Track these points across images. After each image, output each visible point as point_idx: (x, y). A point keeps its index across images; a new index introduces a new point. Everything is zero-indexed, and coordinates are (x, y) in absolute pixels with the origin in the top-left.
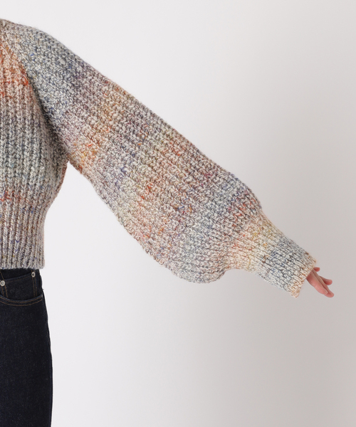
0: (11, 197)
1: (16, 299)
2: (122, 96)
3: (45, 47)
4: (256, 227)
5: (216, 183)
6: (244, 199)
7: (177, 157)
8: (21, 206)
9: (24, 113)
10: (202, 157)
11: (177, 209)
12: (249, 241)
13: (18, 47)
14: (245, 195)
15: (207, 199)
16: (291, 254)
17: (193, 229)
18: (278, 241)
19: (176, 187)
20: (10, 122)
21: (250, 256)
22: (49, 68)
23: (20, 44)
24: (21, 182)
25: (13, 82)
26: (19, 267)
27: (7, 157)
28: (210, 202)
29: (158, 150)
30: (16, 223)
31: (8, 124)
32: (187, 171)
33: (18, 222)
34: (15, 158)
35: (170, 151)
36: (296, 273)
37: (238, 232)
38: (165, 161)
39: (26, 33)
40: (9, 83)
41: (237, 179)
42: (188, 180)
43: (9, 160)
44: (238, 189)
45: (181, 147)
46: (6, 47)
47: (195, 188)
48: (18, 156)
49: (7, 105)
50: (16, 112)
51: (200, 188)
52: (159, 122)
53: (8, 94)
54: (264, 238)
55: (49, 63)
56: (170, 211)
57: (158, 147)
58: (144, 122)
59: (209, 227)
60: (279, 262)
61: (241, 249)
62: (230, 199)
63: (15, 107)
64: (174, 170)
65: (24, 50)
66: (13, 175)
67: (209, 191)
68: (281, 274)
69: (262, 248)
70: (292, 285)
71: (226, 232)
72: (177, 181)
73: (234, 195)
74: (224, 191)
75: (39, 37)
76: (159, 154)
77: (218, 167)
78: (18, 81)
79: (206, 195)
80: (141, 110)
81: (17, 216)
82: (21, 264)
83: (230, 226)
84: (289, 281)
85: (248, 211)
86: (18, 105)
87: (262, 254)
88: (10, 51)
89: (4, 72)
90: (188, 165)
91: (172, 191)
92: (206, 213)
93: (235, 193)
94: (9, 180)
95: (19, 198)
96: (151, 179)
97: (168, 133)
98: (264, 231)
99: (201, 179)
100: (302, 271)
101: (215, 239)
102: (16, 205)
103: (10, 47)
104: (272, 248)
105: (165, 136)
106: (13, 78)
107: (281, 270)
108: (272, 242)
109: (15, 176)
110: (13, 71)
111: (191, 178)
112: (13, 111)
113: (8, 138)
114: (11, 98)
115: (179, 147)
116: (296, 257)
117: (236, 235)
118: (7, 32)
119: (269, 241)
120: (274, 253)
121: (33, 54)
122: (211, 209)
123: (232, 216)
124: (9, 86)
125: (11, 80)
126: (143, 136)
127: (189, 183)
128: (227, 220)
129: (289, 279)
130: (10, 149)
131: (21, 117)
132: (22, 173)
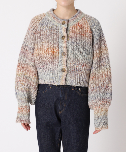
0: (85, 66)
1: (83, 94)
2: (105, 51)
3: (97, 24)
4: (103, 108)
5: (107, 91)
6: (108, 100)
7: (104, 77)
8: (87, 68)
9: (90, 41)
10: (110, 82)
11: (93, 87)
12: (99, 110)
13: (90, 22)
14: (109, 100)
15: (101, 92)
16: (104, 122)
17: (92, 95)
18: (104, 116)
19: (98, 83)
20: (87, 44)
21: (96, 113)
22: (96, 31)
23: (90, 21)
24: (88, 62)
25: (88, 32)
26: (85, 86)
27: (85, 54)
28: (101, 93)
29: (102, 71)
30: (85, 73)
31: (86, 44)
32: (104, 82)
33: (86, 73)
34: (87, 54)
35: (104, 74)
36: (101, 127)
37: (99, 105)
38: (101, 75)
39: (93, 19)
40: (87, 32)
41: (111, 95)
42: (102, 84)
43: (86, 55)
44: (109, 97)
45: (108, 75)
46: (86, 21)
47: (101, 87)
48: (88, 54)
49: (86, 39)
50: (88, 41)
51: (103, 88)
52: (108, 65)
53: (86, 35)
54: (102, 113)
55: (97, 29)
56: (92, 86)
57: (103, 70)
58: (105, 62)
59: (95, 98)
60: (100, 121)
61: (96, 110)
62: (105, 97)
63: (88, 39)
64: (101, 79)
65: (91, 23)
66: (86, 59)
67: (104, 91)
68: (97, 123)
69: (100, 114)
70: (97, 128)
71: (97, 103)
72: (100, 81)
73: (107, 97)
74: (106, 94)
75: (96, 21)
76: (102, 72)
77: (111, 88)
78: (89, 31)
79: (102, 91)
80: (107, 58)
81: (86, 71)
82: (86, 85)
83: (100, 103)
84: (97, 127)
85: (105, 104)
86: (89, 39)
87: (99, 115)
88: (87, 23)
89: (85, 29)
90: (105, 81)
91: (97, 83)
92: (98, 95)
93: (108, 97)
94: (85, 61)
95: (87, 66)
96: (96, 76)
97: (108, 69)
98: (104, 111)
99: (105, 87)
100: (102, 128)
101: (93, 102)
102: (86, 68)
103: (87, 21)
104: (101, 116)
105: (106, 69)
106: (88, 31)
107: (98, 123)
108: (103, 115)
109: (87, 60)
110: (88, 29)
111: (103, 84)
112: (87, 40)
113: (86, 48)
114: (87, 36)
115: (107, 75)
116: (104, 123)
117: (98, 106)
118: (87, 17)
119: (103, 114)
120: (101, 118)
121: (93, 25)
122: (100, 95)
123: (102, 101)
124: (87, 33)
125: (87, 31)
126: (102, 65)
127: (101, 85)
128: (100, 101)
129: (98, 126)
130: (86, 52)
131: (90, 42)
132: (89, 59)
